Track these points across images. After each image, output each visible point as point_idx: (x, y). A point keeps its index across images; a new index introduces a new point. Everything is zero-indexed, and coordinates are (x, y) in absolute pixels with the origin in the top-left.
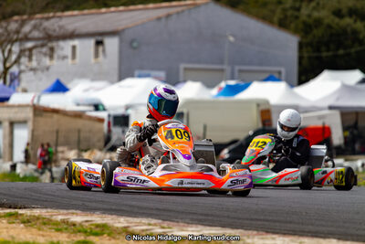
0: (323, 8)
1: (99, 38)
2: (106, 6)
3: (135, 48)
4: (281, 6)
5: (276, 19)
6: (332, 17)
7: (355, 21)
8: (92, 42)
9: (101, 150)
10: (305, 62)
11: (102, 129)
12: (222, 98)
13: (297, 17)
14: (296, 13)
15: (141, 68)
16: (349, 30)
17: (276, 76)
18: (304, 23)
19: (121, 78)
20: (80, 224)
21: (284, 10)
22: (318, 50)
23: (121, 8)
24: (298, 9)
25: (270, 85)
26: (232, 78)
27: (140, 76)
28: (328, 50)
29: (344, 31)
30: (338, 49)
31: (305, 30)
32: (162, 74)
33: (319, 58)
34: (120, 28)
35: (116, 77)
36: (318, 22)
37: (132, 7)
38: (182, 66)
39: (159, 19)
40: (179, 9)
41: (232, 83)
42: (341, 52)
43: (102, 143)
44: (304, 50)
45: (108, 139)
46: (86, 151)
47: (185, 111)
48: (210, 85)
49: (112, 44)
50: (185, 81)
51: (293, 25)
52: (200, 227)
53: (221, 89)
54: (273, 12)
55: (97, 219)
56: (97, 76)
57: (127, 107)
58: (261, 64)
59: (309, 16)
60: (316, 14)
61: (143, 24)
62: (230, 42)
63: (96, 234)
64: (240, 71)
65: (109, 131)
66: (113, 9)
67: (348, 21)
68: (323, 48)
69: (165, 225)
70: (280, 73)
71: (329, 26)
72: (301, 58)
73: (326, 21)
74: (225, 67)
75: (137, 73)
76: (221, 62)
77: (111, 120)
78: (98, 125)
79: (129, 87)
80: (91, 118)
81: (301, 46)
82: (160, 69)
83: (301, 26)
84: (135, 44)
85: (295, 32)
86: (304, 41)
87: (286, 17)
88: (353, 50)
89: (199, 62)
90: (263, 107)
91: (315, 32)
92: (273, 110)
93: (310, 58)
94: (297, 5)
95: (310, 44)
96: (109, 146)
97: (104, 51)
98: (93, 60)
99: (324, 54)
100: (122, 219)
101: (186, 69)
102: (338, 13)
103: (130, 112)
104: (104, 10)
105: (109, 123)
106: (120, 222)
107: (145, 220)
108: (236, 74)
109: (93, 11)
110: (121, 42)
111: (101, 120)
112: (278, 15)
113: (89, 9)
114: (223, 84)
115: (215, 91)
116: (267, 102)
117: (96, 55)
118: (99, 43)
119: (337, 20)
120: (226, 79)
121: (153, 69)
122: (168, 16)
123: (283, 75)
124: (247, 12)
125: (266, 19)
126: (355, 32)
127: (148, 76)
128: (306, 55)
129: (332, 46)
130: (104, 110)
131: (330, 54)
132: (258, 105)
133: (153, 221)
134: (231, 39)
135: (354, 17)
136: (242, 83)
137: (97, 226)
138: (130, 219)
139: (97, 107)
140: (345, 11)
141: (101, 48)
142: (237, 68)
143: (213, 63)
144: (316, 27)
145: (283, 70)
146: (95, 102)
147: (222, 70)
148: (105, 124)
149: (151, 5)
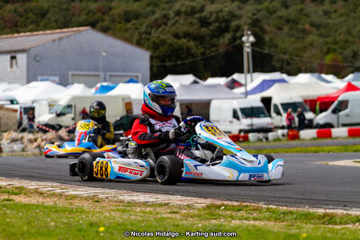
0: (167, 32)
1: (13, 55)
2: (18, 32)
3: (37, 61)
4: (138, 31)
5: (134, 41)
6: (172, 38)
7: (189, 41)
8: (8, 57)
9: (15, 131)
10: (155, 69)
11: (15, 117)
12: (98, 95)
13: (149, 39)
14: (148, 36)
15: (43, 75)
16: (185, 47)
17: (135, 79)
18: (154, 42)
19: (29, 81)
20: (5, 187)
21: (140, 33)
22: (164, 61)
23: (28, 34)
24: (149, 34)
25: (131, 85)
26: (105, 81)
27: (41, 80)
28: (170, 61)
29: (181, 48)
30: (176, 61)
31: (154, 47)
32: (57, 79)
33: (164, 67)
34: (28, 47)
35: (25, 81)
36: (163, 42)
37: (35, 33)
38: (70, 73)
39: (54, 41)
40: (68, 34)
41: (105, 84)
42: (179, 62)
43: (16, 127)
44: (154, 61)
45: (20, 124)
46: (5, 132)
47: (73, 104)
48: (90, 86)
49: (22, 58)
50: (72, 84)
51: (146, 44)
52: (87, 188)
53: (97, 88)
54: (133, 35)
55: (17, 183)
56: (12, 81)
57: (33, 102)
58: (124, 71)
59: (158, 37)
60: (162, 37)
61: (43, 44)
62: (103, 56)
63: (16, 194)
64: (110, 76)
65: (21, 118)
66: (22, 34)
67: (184, 41)
68: (167, 60)
69: (63, 187)
70: (137, 77)
71: (171, 45)
72: (152, 67)
73: (169, 41)
74: (100, 73)
75: (39, 78)
76: (98, 70)
77: (23, 110)
78: (13, 114)
79: (35, 87)
80: (8, 109)
81: (152, 58)
82: (55, 75)
83: (151, 45)
84: (38, 58)
85: (148, 49)
86: (154, 55)
87: (141, 39)
88: (187, 61)
89: (81, 70)
90: (127, 101)
91: (161, 48)
92: (133, 103)
93: (158, 66)
94: (149, 30)
95: (158, 57)
96: (21, 128)
97: (16, 63)
98: (9, 69)
99: (168, 64)
100: (33, 183)
101: (73, 75)
102: (177, 36)
103: (35, 105)
104: (16, 35)
105: (21, 113)
106: (32, 185)
107: (50, 184)
108: (108, 78)
109: (9, 36)
110: (28, 57)
111: (16, 111)
112: (136, 37)
113: (6, 34)
114: (99, 85)
115: (93, 90)
116: (129, 98)
117: (11, 66)
118: (13, 58)
119: (176, 40)
120: (101, 82)
121: (50, 75)
122: (60, 39)
123: (140, 78)
124: (115, 35)
125: (128, 40)
126: (188, 49)
127: (47, 80)
128: (155, 64)
129: (173, 59)
130: (17, 103)
131: (172, 63)
132: (123, 99)
133: (55, 184)
134: (104, 54)
135: (188, 38)
136: (111, 85)
137: (17, 188)
138: (39, 183)
139: (12, 102)
140: (181, 34)
141: (14, 61)
142: (108, 74)
143: (93, 71)
144: (162, 45)
145: (139, 75)
146: (12, 98)
147: (98, 76)
148: (18, 113)
149: (48, 32)
